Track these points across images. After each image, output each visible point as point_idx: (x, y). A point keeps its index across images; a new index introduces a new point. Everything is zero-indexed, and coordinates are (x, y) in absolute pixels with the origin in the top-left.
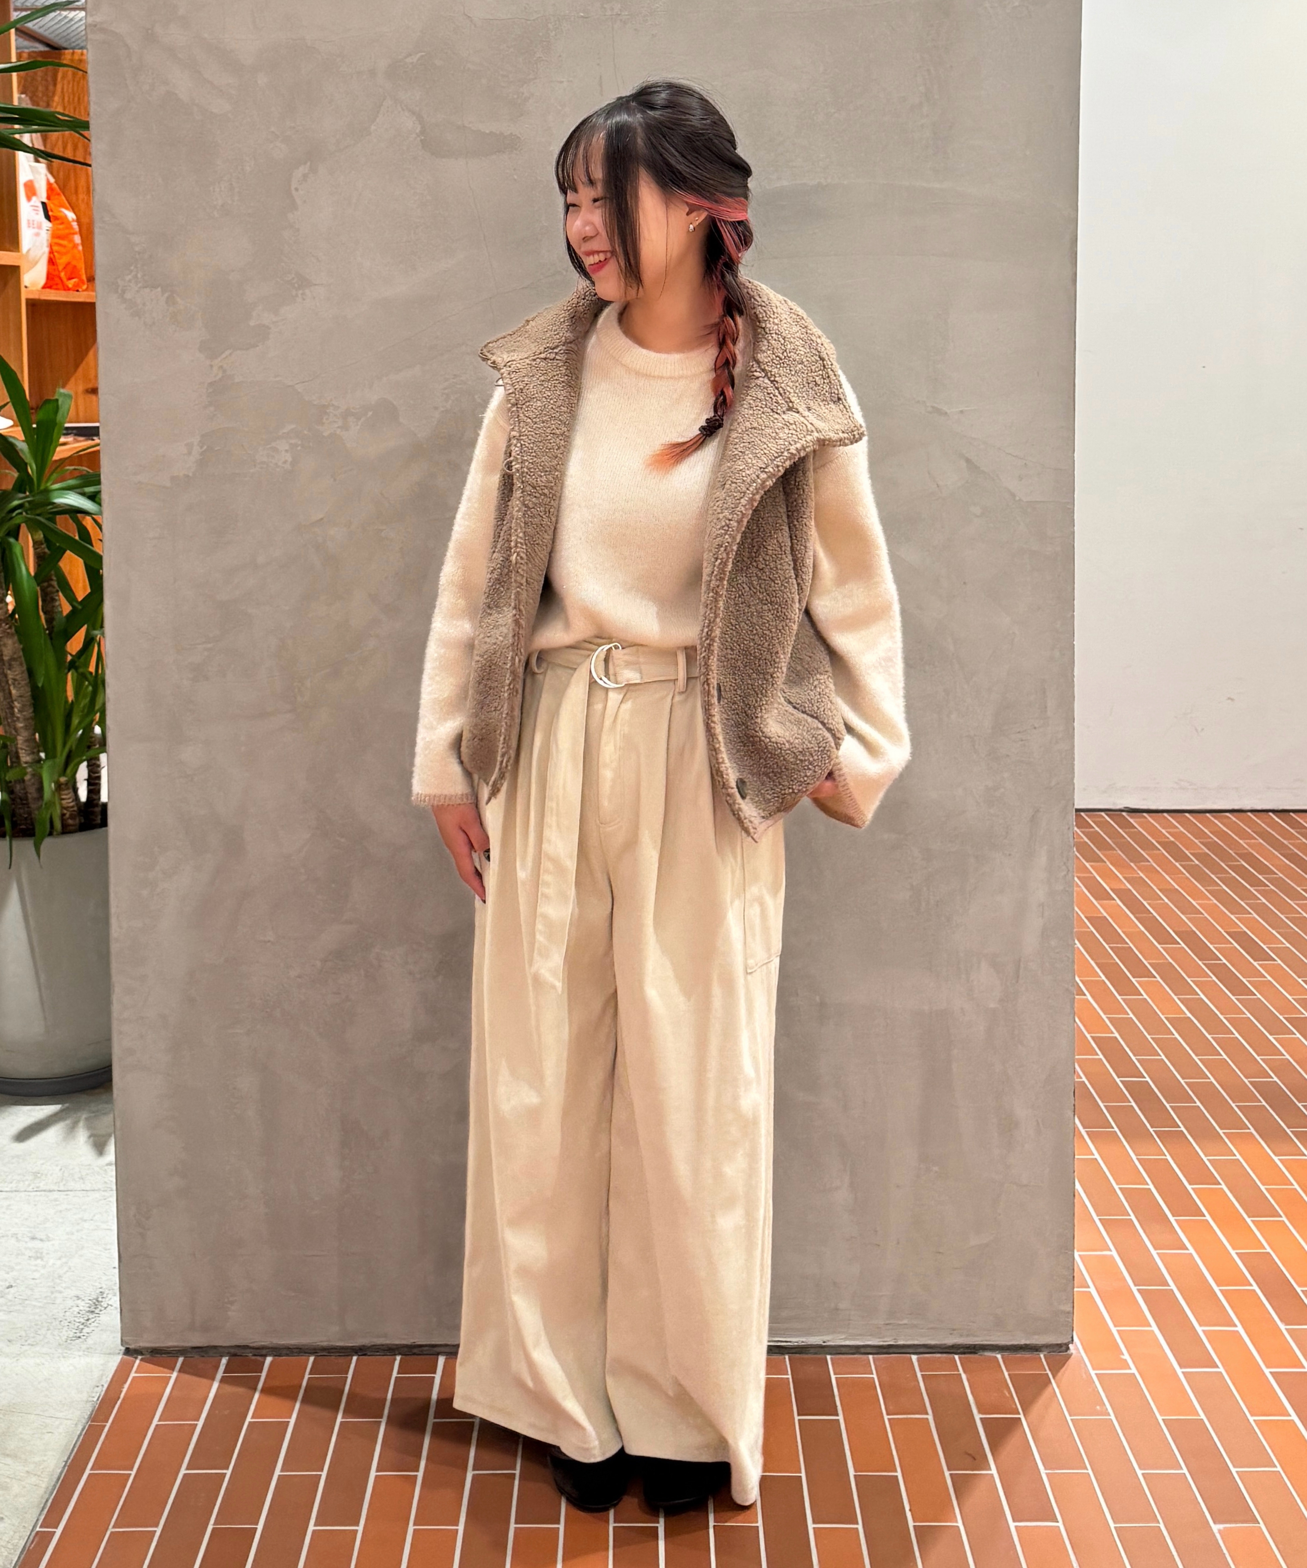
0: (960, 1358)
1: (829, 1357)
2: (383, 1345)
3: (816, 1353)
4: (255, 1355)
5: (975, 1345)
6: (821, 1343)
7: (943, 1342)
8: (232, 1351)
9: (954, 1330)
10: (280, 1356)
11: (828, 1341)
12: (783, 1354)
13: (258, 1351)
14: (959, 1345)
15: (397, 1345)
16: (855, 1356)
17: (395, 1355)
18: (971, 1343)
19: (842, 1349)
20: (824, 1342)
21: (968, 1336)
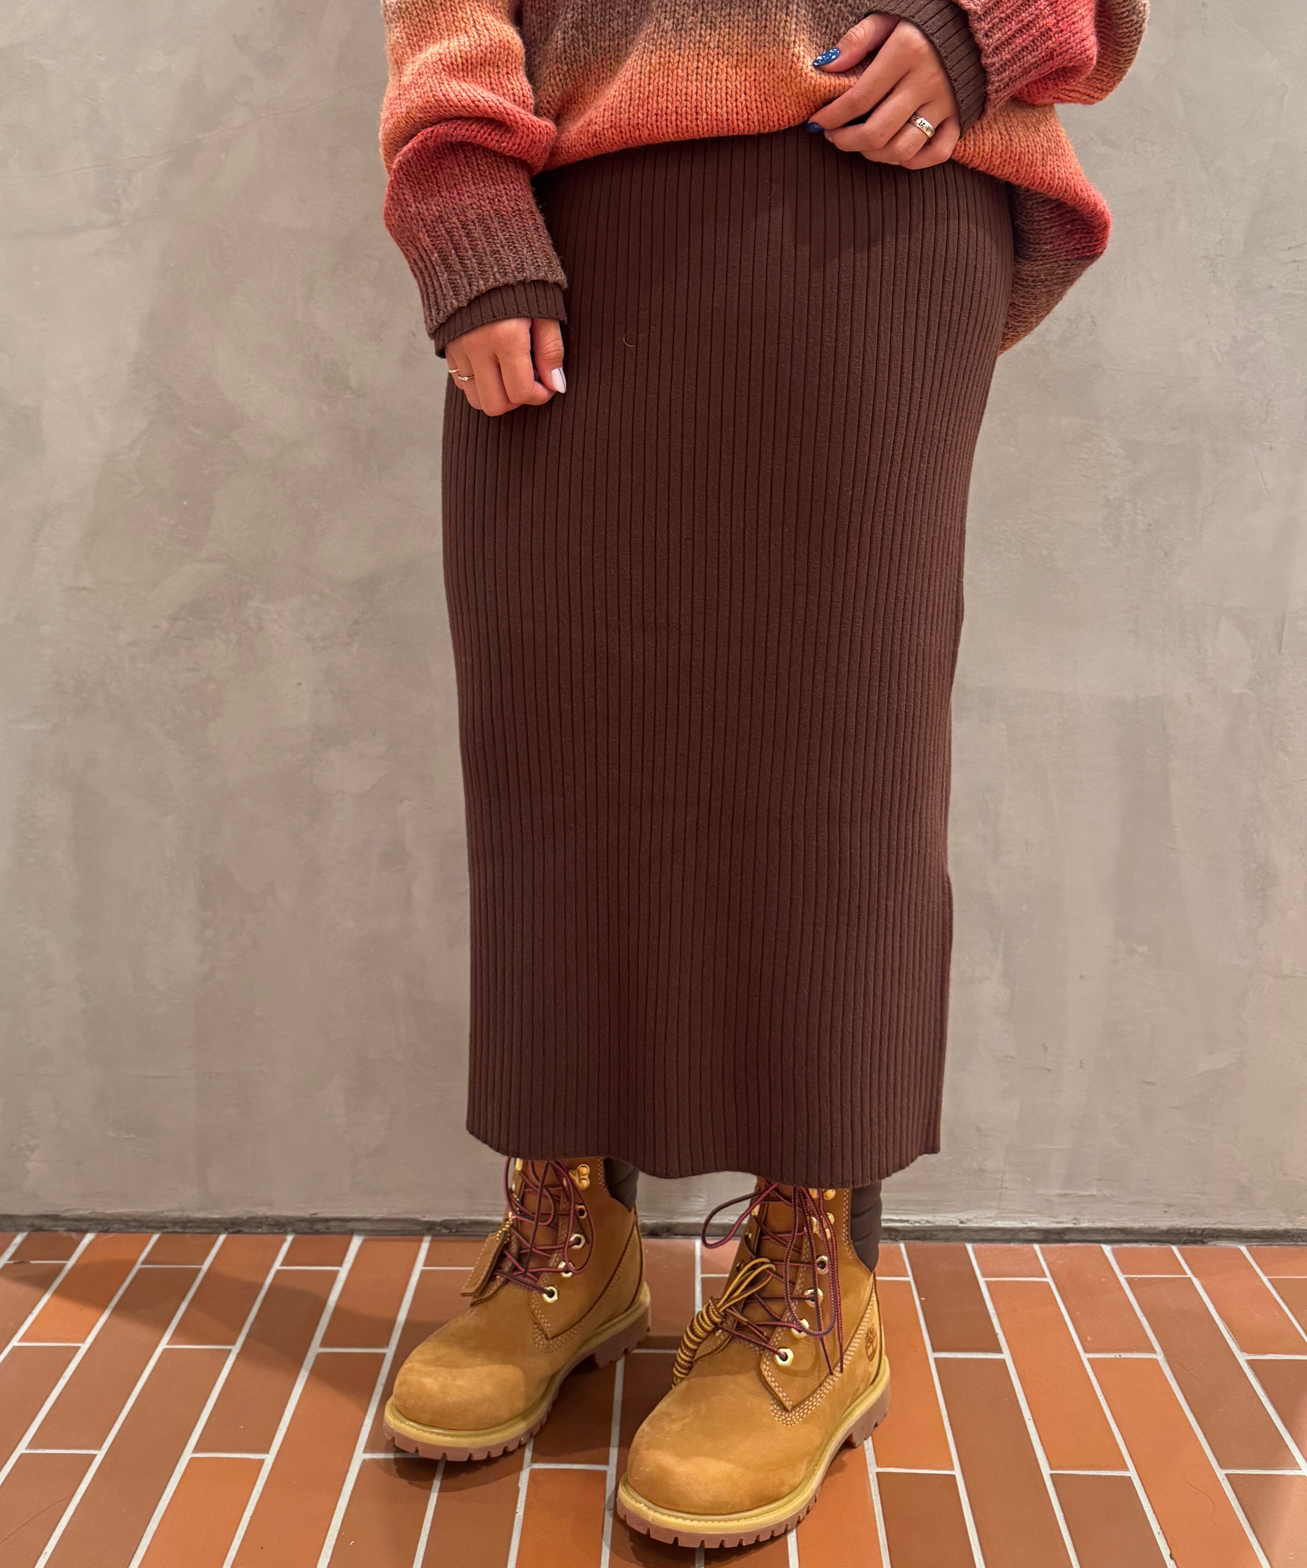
0: (1180, 1251)
1: (969, 1247)
2: (267, 1218)
3: (947, 1240)
4: (69, 1230)
5: (1203, 1230)
6: (957, 1223)
7: (1153, 1225)
8: (37, 1222)
9: (1169, 1206)
10: (106, 1231)
11: (968, 1220)
12: (897, 1241)
13: (76, 1223)
14: (1178, 1230)
15: (288, 1218)
16: (1012, 1245)
17: (286, 1233)
18: (1197, 1226)
19: (990, 1234)
20: (962, 1222)
21: (1192, 1215)
